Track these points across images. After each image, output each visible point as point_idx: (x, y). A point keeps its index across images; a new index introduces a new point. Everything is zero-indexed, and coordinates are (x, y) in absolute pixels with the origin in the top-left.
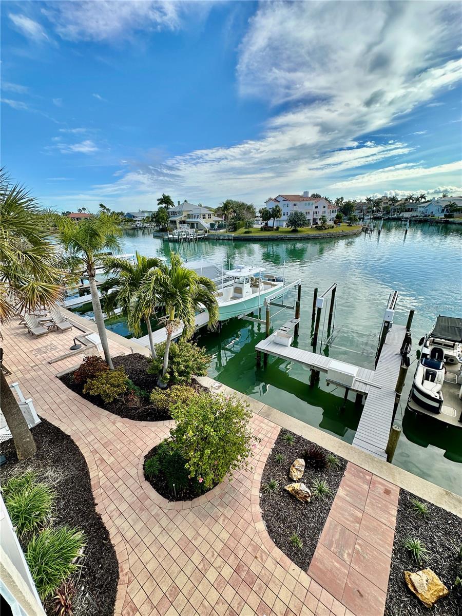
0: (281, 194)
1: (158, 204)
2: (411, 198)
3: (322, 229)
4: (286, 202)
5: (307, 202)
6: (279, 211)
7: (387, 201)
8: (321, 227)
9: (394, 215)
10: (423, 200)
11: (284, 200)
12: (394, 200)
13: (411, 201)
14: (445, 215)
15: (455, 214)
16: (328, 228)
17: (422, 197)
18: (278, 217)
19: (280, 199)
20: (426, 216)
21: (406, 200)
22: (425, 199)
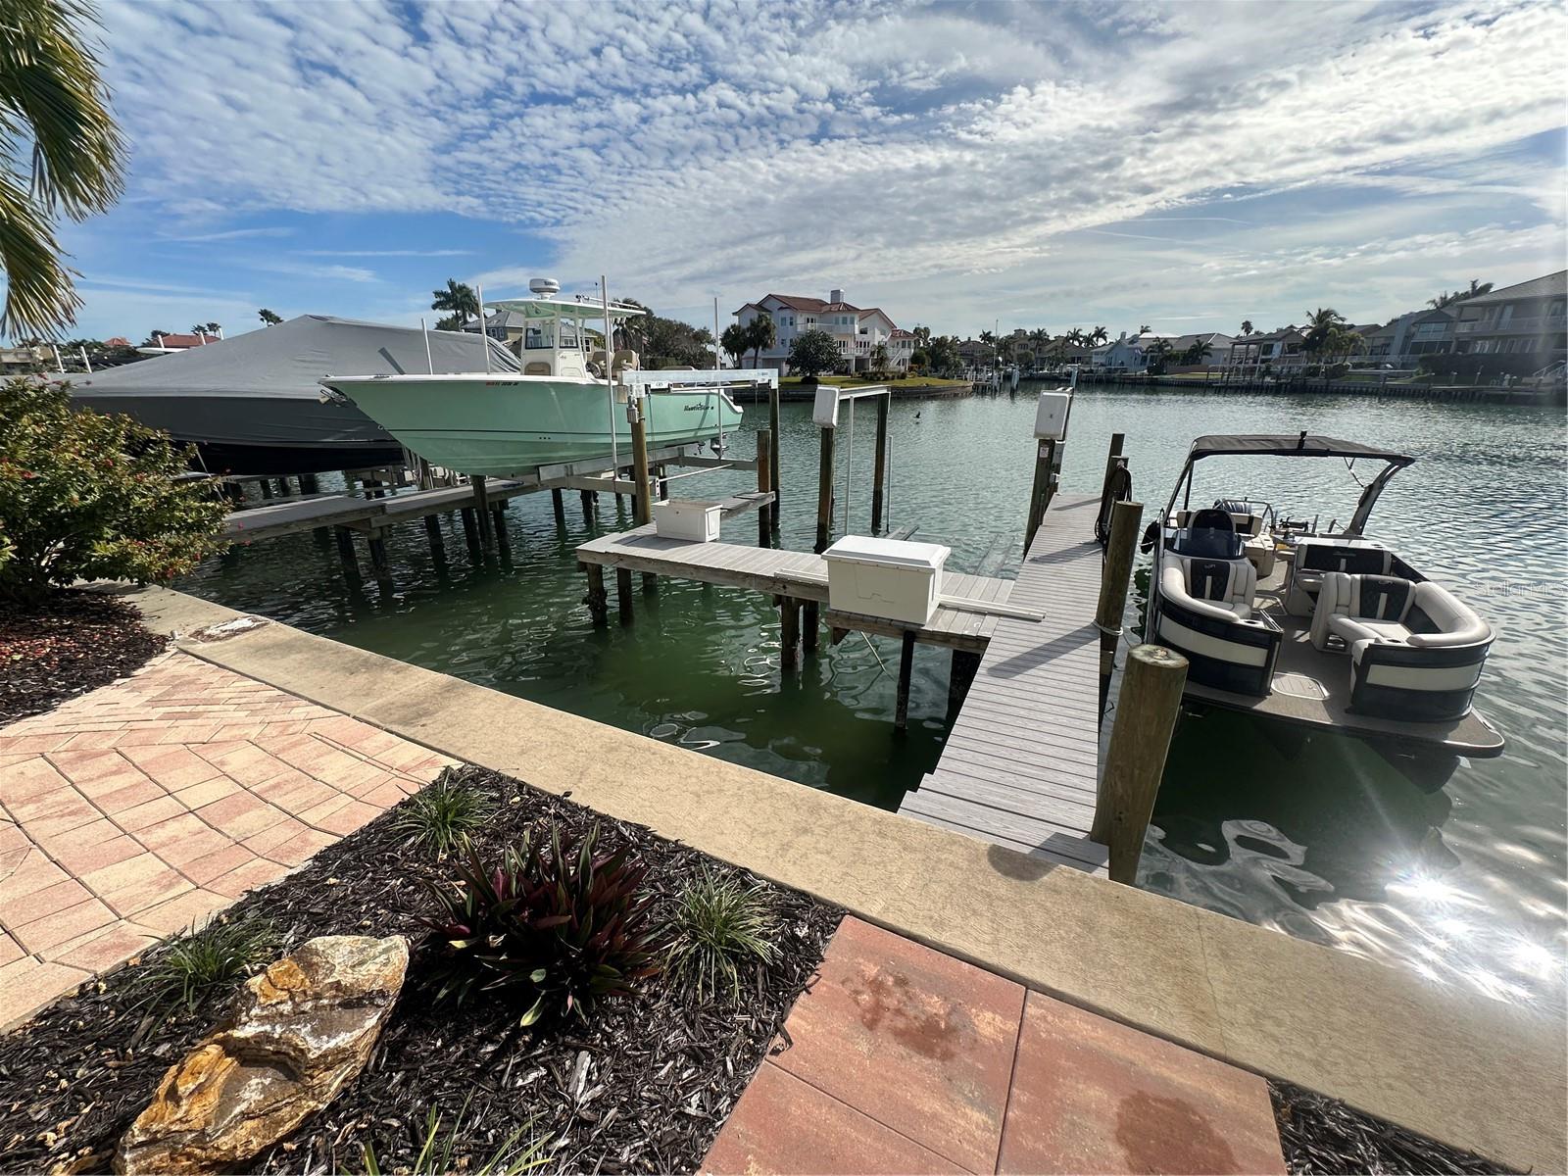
0: (773, 293)
1: (434, 307)
2: (1075, 336)
3: (879, 379)
4: (787, 314)
5: (841, 316)
6: (767, 330)
7: (1026, 342)
8: (876, 374)
9: (1042, 369)
10: (1101, 342)
11: (781, 308)
12: (1040, 337)
13: (1076, 343)
14: (1149, 369)
15: (1169, 366)
16: (893, 379)
17: (1100, 333)
18: (766, 346)
19: (774, 305)
20: (1109, 371)
21: (1067, 339)
22: (1105, 338)
